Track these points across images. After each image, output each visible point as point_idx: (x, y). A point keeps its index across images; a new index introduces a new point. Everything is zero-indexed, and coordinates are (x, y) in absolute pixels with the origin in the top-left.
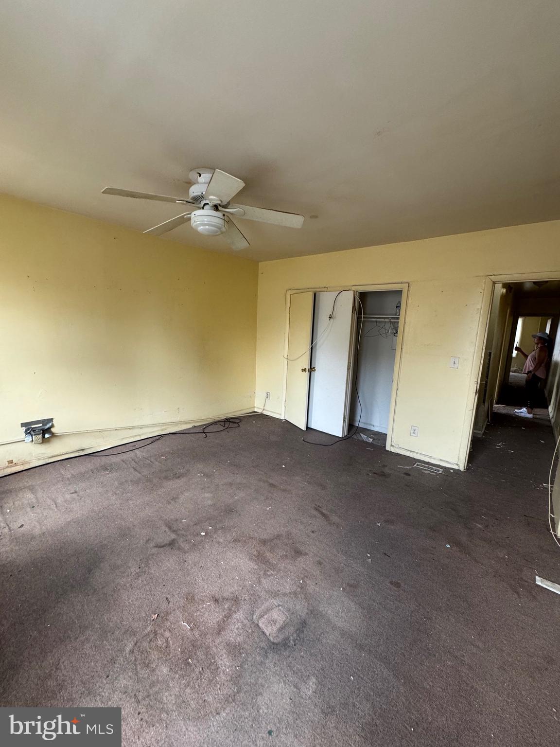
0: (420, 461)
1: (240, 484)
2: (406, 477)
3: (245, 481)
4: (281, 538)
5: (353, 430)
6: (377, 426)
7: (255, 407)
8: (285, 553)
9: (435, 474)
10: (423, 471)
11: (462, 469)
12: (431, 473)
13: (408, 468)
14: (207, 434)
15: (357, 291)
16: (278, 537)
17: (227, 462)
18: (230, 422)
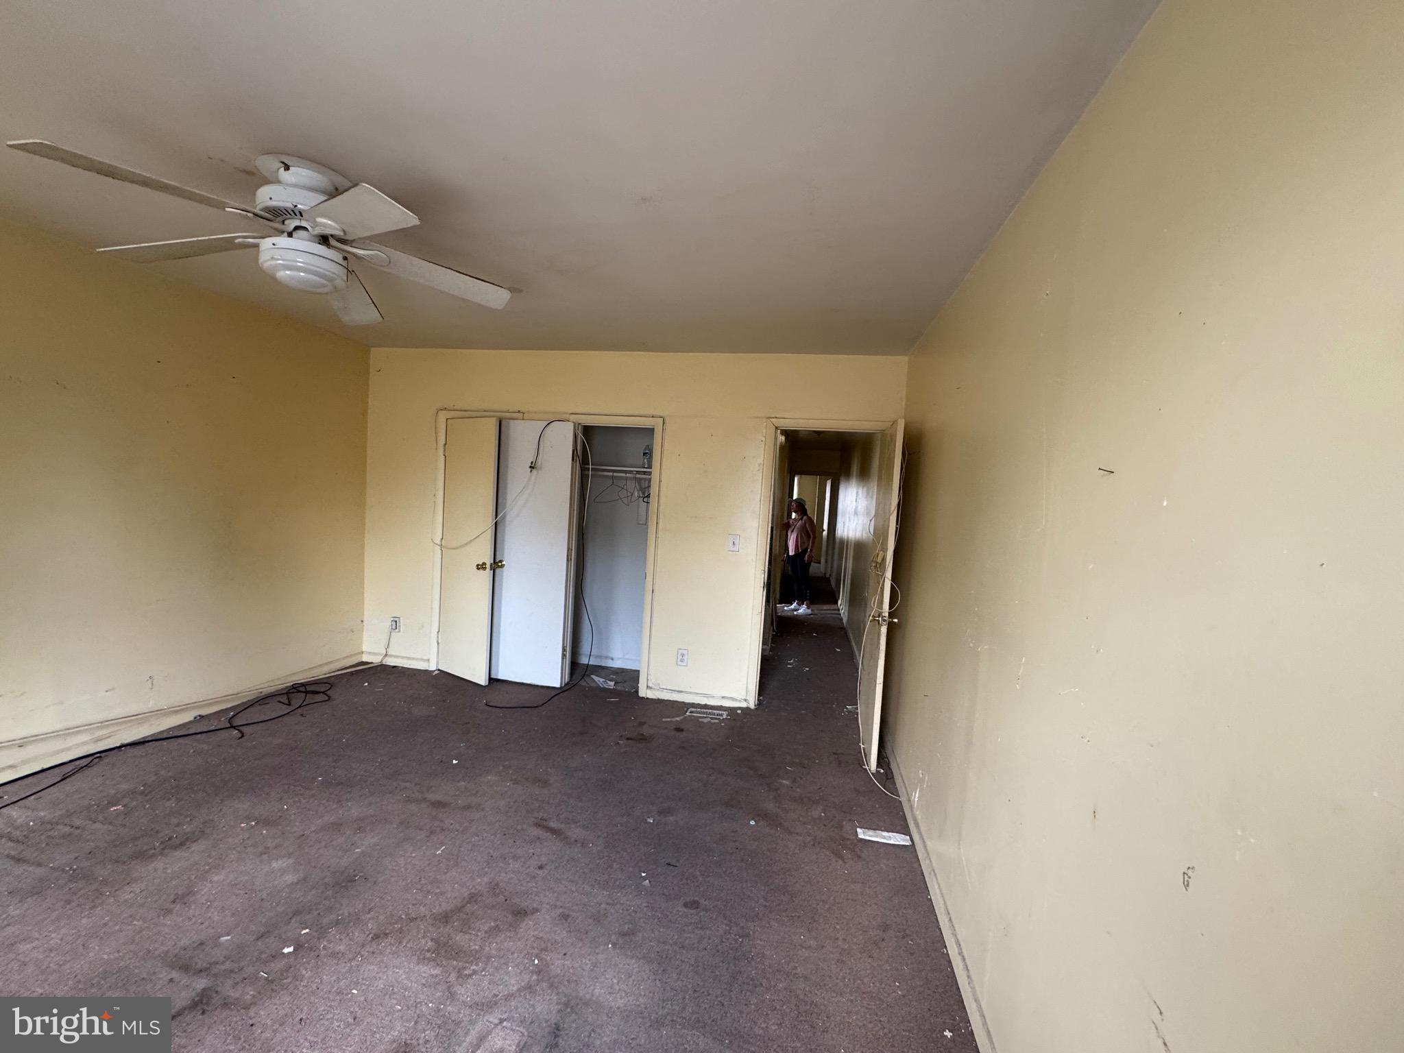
0: (693, 705)
1: (359, 819)
2: (679, 734)
3: (371, 812)
4: (480, 899)
5: (579, 672)
6: (619, 658)
7: (362, 652)
8: (493, 924)
9: (717, 721)
10: (700, 720)
11: (752, 706)
12: (713, 721)
13: (678, 719)
14: (244, 729)
15: (579, 424)
16: (473, 898)
17: (314, 780)
18: (306, 692)
